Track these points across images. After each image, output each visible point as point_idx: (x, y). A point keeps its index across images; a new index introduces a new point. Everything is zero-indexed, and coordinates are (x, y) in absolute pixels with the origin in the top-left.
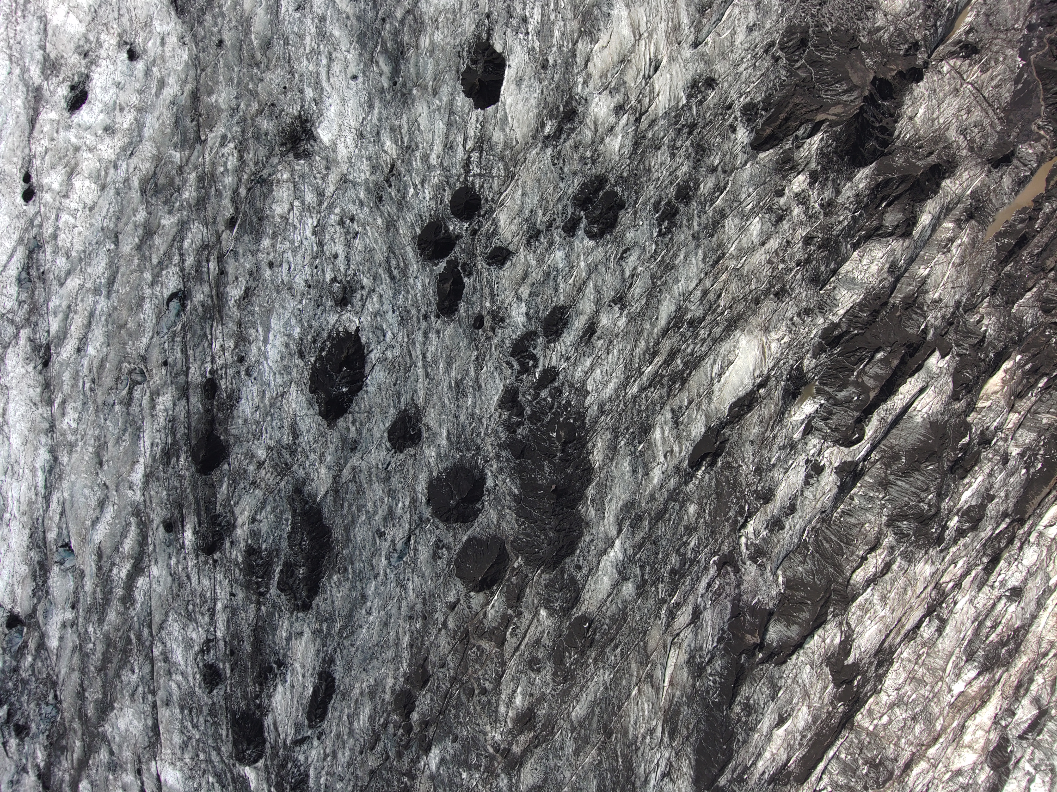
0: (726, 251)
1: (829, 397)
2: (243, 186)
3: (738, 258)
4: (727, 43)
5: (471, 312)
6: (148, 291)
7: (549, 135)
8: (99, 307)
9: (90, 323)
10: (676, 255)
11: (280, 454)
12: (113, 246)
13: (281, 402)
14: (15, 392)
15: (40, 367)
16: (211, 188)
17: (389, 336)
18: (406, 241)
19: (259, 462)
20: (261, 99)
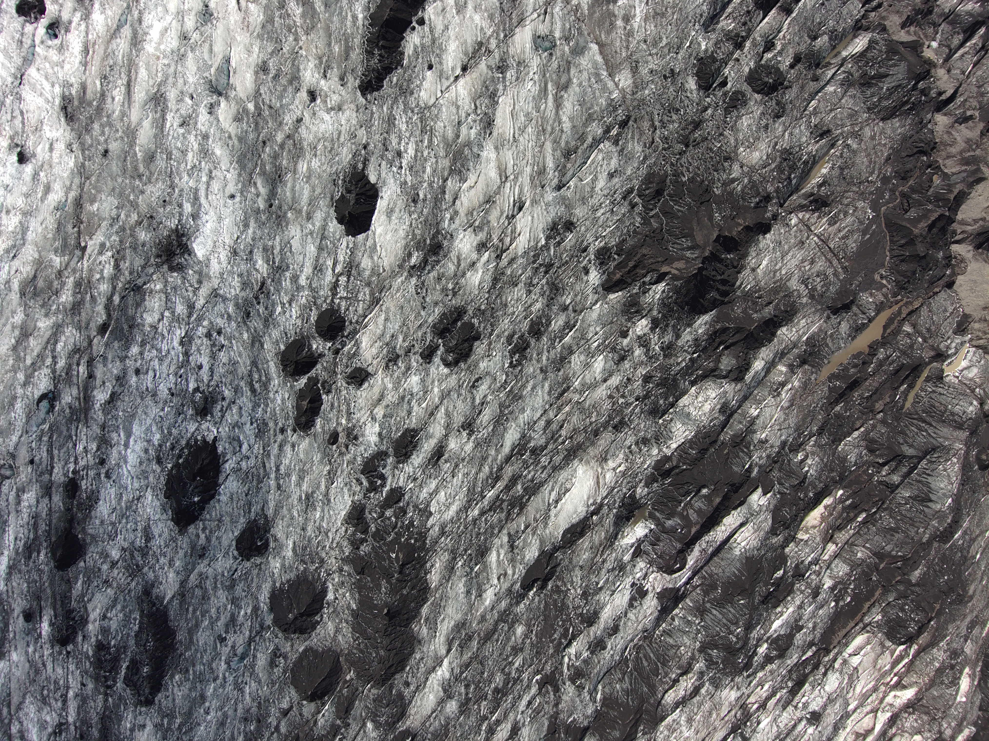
0: (571, 384)
1: (658, 523)
2: (117, 294)
3: (581, 392)
4: (588, 189)
5: (326, 428)
6: (20, 391)
7: (415, 266)
10: (524, 386)
11: (132, 556)
13: (137, 505)
16: (87, 293)
17: (245, 447)
18: (270, 356)
19: (112, 562)
20: (141, 210)
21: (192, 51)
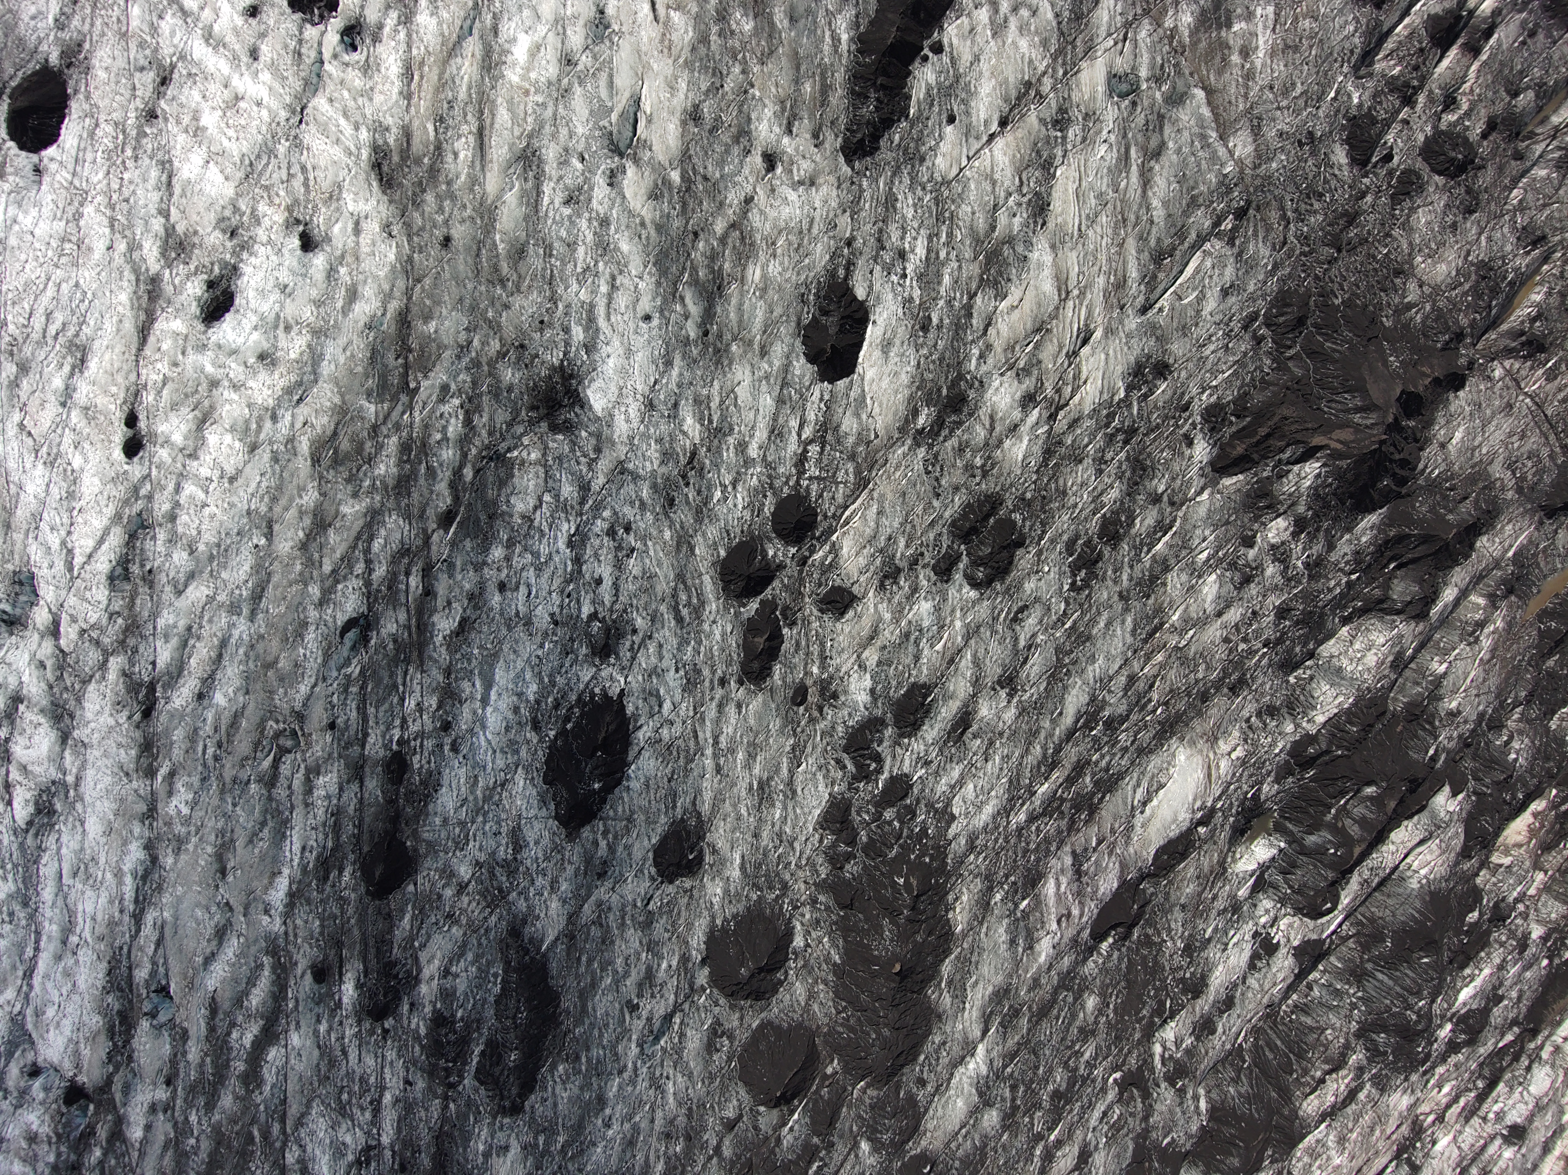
0: (1166, 619)
1: (1292, 840)
2: (469, 465)
3: (1182, 632)
4: (1191, 312)
5: (789, 679)
6: (313, 614)
7: (924, 429)
8: (236, 633)
9: (220, 656)
10: (1093, 621)
11: (492, 875)
12: (263, 541)
13: (500, 795)
14: (97, 753)
15: (137, 717)
16: (420, 463)
17: (667, 706)
18: (704, 566)
19: (460, 885)
20: (505, 336)
21: (580, 84)
